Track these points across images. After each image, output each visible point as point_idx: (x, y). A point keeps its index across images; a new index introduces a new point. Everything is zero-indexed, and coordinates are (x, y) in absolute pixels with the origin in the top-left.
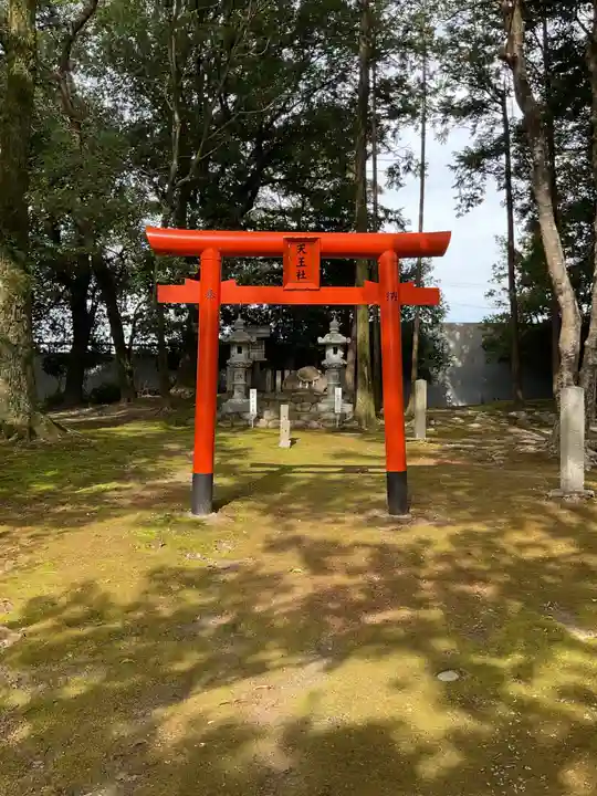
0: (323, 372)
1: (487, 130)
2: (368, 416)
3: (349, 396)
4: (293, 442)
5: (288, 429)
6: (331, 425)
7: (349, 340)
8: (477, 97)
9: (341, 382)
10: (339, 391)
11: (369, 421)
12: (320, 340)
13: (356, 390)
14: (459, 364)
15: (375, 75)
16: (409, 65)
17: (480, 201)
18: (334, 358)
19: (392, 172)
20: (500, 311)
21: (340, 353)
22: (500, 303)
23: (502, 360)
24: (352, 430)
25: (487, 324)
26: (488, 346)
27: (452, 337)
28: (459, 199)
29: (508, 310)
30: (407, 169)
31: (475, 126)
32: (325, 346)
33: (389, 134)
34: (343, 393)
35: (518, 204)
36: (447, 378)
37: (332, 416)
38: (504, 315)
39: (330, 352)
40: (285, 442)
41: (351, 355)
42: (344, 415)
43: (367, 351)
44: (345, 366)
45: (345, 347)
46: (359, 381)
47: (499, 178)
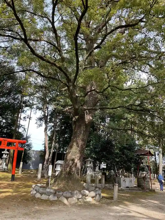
0: (1, 159)
2: (10, 169)
3: (7, 165)
6: (2, 171)
7: (9, 153)
9: (5, 162)
10: (5, 163)
11: (10, 170)
12: (2, 152)
13: (8, 164)
14: (34, 160)
18: (4, 156)
19: (24, 118)
24: (6, 172)
27: (34, 153)
30: (28, 118)
32: (3, 154)
33: (25, 111)
34: (6, 164)
36: (31, 163)
37: (2, 169)
39: (4, 155)
41: (8, 156)
42: (5, 169)
43: (12, 155)
44: (7, 158)
45: (7, 154)
46: (9, 162)
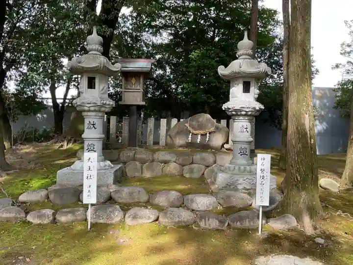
12: (222, 70)
21: (254, 92)
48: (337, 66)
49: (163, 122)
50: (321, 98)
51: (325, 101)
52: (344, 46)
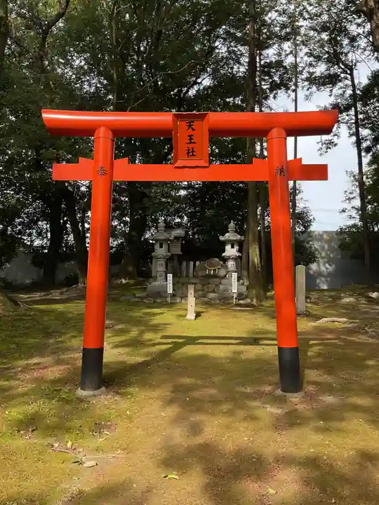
0: (224, 263)
1: (340, 92)
4: (198, 315)
5: (194, 305)
7: (243, 238)
8: (332, 71)
10: (235, 276)
15: (260, 60)
16: (284, 53)
17: (336, 145)
18: (231, 251)
20: (351, 222)
21: (236, 248)
22: (351, 217)
23: (353, 257)
24: (245, 306)
25: (341, 232)
26: (343, 246)
28: (320, 144)
29: (357, 221)
31: (331, 91)
32: (225, 242)
35: (364, 145)
38: (355, 226)
39: (228, 247)
40: (191, 316)
47: (350, 128)
48: (344, 211)
49: (192, 263)
50: (329, 242)
51: (333, 244)
52: (347, 193)
